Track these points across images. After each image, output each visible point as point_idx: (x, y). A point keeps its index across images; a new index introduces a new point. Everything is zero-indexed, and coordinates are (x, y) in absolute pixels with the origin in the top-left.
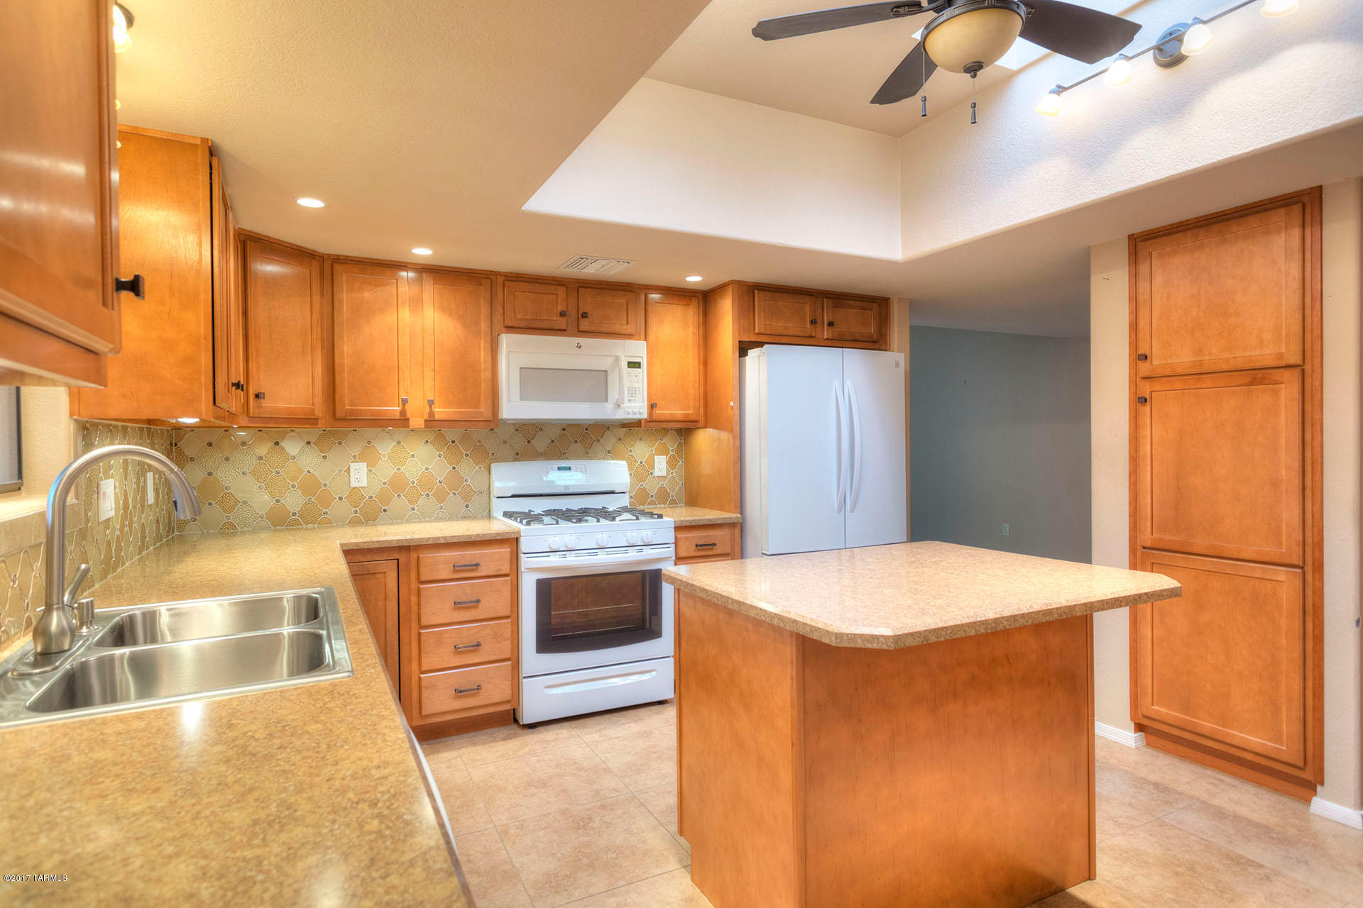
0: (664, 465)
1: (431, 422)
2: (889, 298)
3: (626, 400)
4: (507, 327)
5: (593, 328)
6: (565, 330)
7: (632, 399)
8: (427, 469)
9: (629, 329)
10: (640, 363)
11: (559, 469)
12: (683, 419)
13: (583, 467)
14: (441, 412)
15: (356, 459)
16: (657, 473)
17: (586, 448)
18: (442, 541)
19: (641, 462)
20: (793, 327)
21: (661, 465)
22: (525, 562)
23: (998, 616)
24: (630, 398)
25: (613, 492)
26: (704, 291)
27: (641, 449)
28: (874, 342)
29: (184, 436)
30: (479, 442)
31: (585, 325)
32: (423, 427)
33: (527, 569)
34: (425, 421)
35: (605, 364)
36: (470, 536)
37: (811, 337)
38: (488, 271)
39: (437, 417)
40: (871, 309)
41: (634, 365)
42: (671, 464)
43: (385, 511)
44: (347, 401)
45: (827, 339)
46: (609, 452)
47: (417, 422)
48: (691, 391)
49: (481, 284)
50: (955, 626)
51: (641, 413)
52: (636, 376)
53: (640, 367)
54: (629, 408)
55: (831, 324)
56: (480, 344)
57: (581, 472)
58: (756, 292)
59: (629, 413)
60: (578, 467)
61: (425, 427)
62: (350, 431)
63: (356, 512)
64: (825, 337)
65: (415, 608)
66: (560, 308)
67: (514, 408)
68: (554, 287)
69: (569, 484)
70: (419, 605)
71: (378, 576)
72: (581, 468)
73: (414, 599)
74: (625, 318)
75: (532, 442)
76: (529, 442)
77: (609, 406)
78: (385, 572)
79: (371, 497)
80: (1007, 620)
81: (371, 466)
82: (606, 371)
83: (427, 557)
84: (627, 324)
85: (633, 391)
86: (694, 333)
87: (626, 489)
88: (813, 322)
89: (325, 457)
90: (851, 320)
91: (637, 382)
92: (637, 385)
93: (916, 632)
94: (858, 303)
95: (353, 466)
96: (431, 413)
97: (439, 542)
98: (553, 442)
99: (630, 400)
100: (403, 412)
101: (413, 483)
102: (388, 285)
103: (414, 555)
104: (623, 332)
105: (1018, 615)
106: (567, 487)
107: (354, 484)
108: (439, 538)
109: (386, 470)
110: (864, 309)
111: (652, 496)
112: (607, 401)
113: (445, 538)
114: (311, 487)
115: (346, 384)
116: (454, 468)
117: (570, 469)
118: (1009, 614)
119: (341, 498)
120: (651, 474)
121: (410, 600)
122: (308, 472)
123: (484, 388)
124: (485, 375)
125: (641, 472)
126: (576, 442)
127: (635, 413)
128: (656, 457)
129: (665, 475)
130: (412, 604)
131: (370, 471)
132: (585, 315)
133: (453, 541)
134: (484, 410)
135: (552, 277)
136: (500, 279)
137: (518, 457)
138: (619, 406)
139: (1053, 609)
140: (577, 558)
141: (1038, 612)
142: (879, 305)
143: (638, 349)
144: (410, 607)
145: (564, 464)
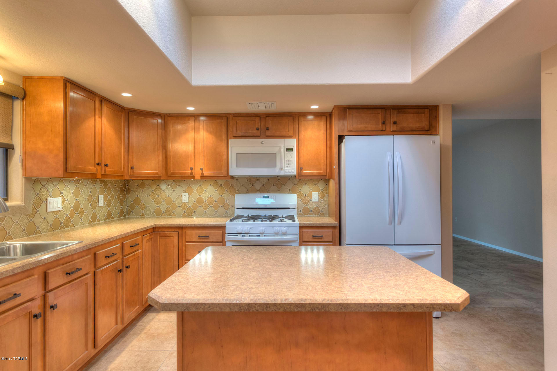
0: (317, 197)
1: (203, 177)
2: (438, 105)
3: (285, 166)
4: (234, 136)
5: (272, 134)
6: (259, 136)
7: (289, 165)
8: (211, 196)
9: (291, 133)
10: (293, 149)
11: (263, 197)
12: (317, 175)
13: (275, 197)
14: (206, 173)
15: (185, 191)
16: (313, 200)
17: (279, 188)
18: (194, 226)
19: (306, 195)
20: (370, 127)
21: (315, 196)
22: (227, 237)
23: (252, 302)
24: (287, 165)
25: (289, 208)
26: (329, 112)
27: (306, 189)
28: (428, 131)
29: (130, 182)
30: (232, 185)
31: (268, 133)
32: (200, 179)
33: (227, 240)
34: (201, 176)
35: (275, 150)
36: (205, 224)
37: (382, 131)
38: (226, 114)
39: (205, 175)
40: (424, 113)
41: (290, 150)
42: (321, 196)
43: (195, 212)
44: (172, 169)
45: (393, 131)
46: (290, 190)
47: (198, 177)
48: (322, 161)
49: (222, 119)
50: (212, 304)
51: (293, 172)
52: (290, 155)
53: (293, 151)
54: (287, 170)
55: (395, 123)
56: (222, 144)
57: (273, 199)
58: (348, 110)
59: (286, 172)
60: (272, 196)
61: (201, 179)
62: (183, 181)
63: (184, 212)
64: (392, 130)
65: (184, 252)
66: (257, 127)
67: (235, 171)
68: (254, 118)
69: (266, 204)
70: (185, 251)
71: (171, 237)
72: (274, 197)
73: (184, 248)
74: (288, 129)
75: (254, 185)
76: (253, 185)
77: (277, 169)
78: (173, 237)
79: (190, 207)
80: (259, 306)
81: (190, 194)
82: (276, 153)
83: (189, 232)
84: (289, 131)
85: (289, 162)
86: (323, 133)
87: (296, 207)
88: (384, 123)
89: (174, 191)
90: (410, 120)
91: (291, 158)
92: (291, 159)
93: (179, 303)
94: (415, 110)
95: (184, 194)
96: (202, 173)
97: (192, 226)
98: (263, 185)
99: (287, 166)
100: (192, 173)
101: (205, 201)
102: (187, 123)
103: (184, 231)
104: (287, 135)
105: (271, 304)
106: (266, 205)
107: (184, 201)
108: (192, 224)
109: (195, 196)
110: (419, 113)
111: (311, 211)
112: (276, 167)
113: (195, 224)
114: (170, 202)
115: (171, 163)
116: (221, 196)
117: (268, 197)
118: (263, 302)
119: (179, 206)
120: (311, 200)
121: (182, 249)
122: (168, 196)
123: (224, 162)
124: (224, 157)
125: (304, 199)
126: (274, 185)
127: (289, 172)
128: (313, 192)
129: (318, 201)
130: (183, 250)
131: (190, 196)
132: (268, 129)
133: (198, 226)
134: (223, 172)
135: (253, 113)
136: (231, 117)
137: (248, 191)
138: (282, 169)
139: (306, 304)
140: (250, 237)
141: (290, 304)
142: (430, 110)
143: (293, 143)
144: (183, 252)
145: (266, 195)
